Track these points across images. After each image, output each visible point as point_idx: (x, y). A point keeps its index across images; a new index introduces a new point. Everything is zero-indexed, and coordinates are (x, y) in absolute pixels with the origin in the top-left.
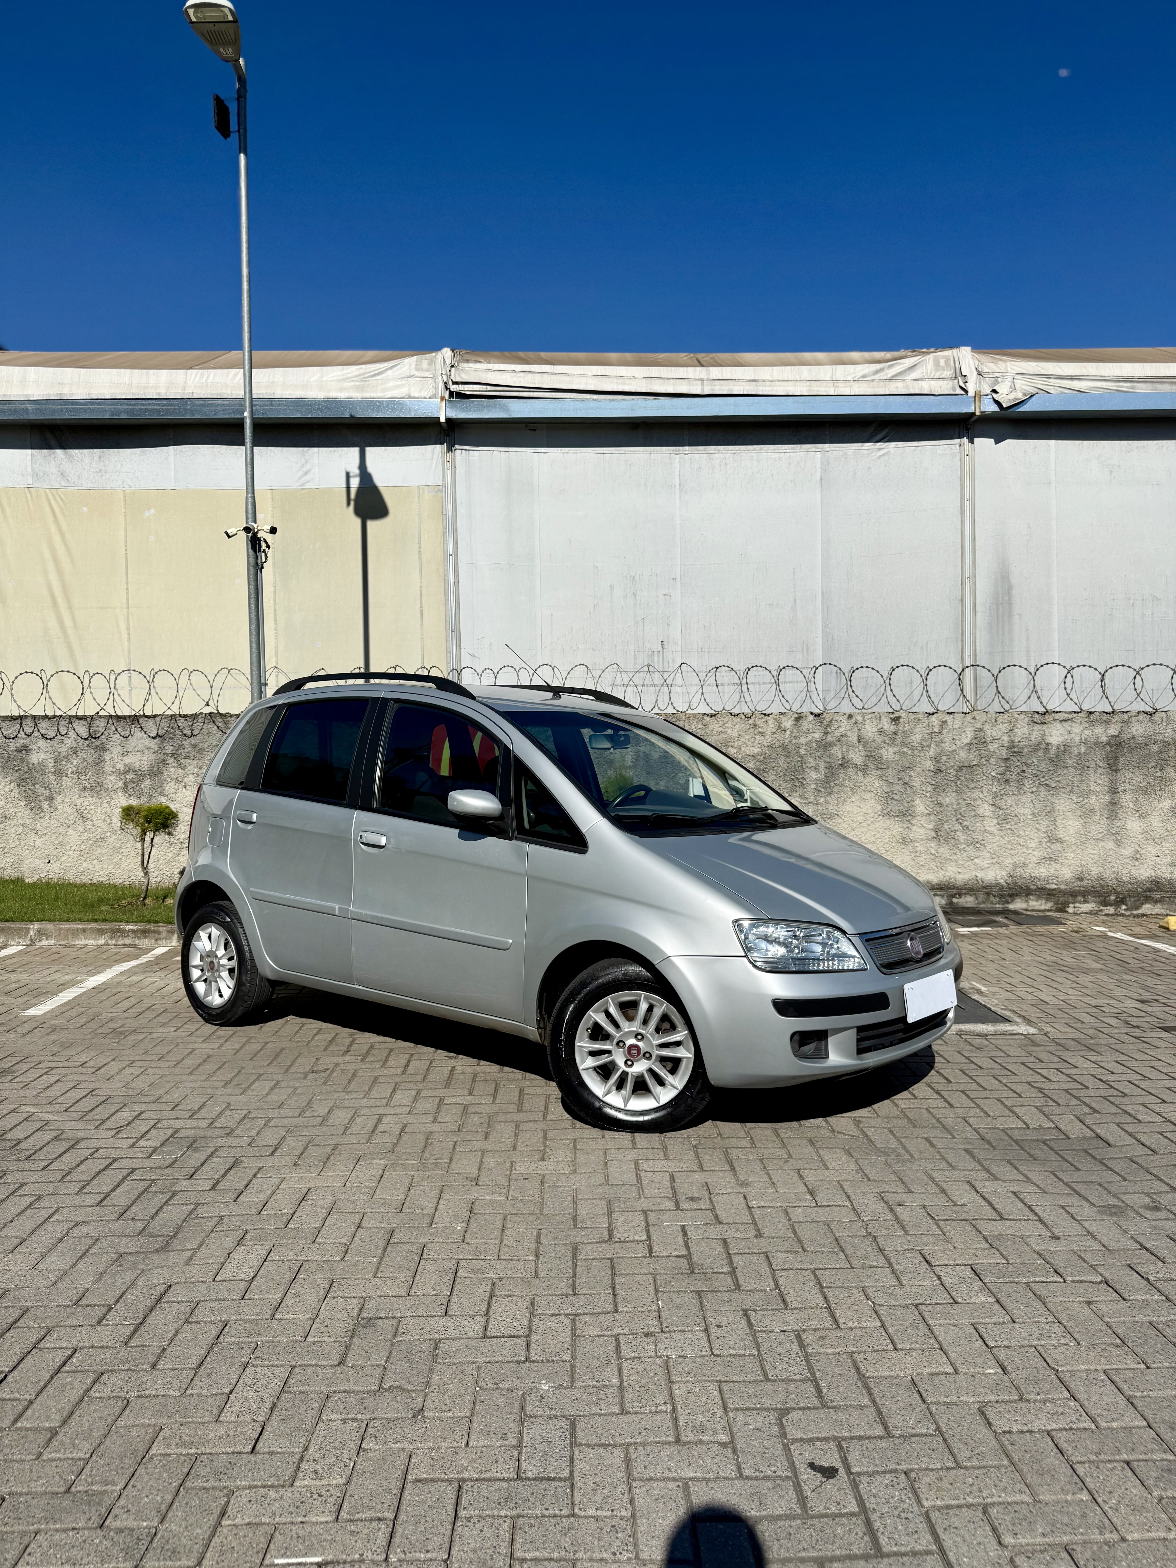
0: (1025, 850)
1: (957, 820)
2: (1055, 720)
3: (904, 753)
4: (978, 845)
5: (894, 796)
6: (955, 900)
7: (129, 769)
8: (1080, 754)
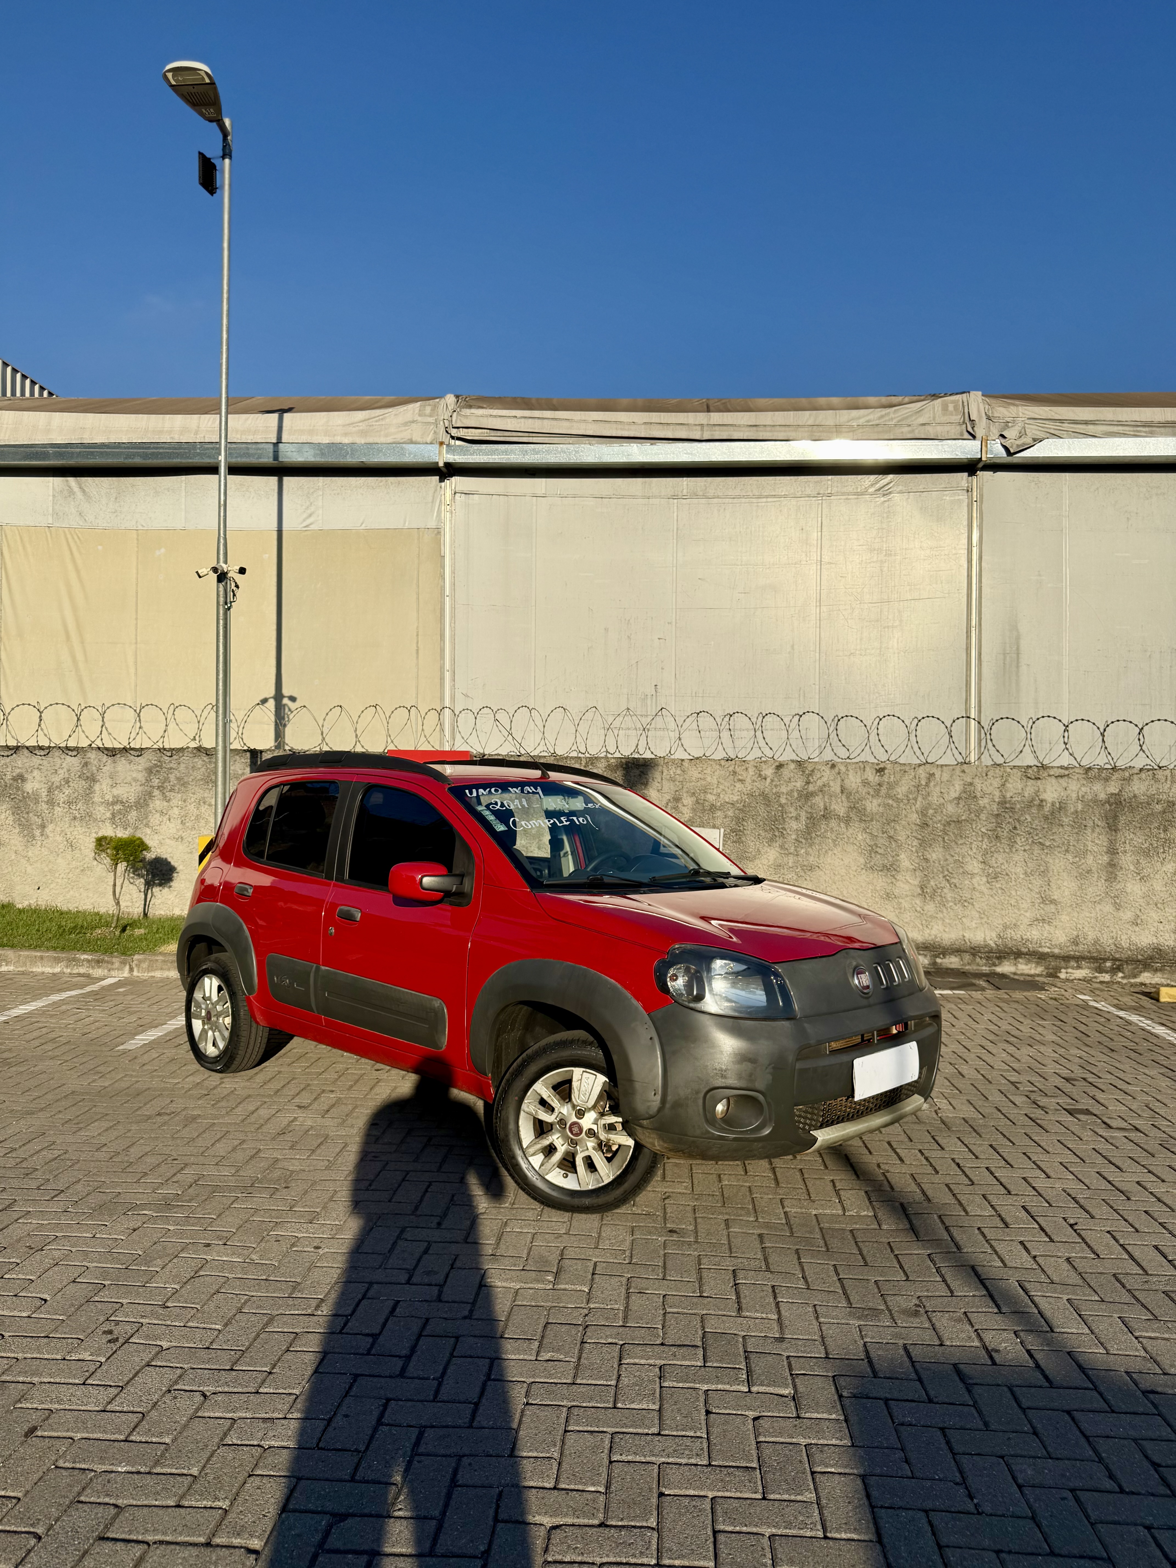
0: (1016, 911)
1: (944, 877)
2: (1049, 776)
3: (888, 805)
4: (966, 904)
5: (878, 849)
6: (939, 960)
7: (117, 801)
8: (1077, 812)
